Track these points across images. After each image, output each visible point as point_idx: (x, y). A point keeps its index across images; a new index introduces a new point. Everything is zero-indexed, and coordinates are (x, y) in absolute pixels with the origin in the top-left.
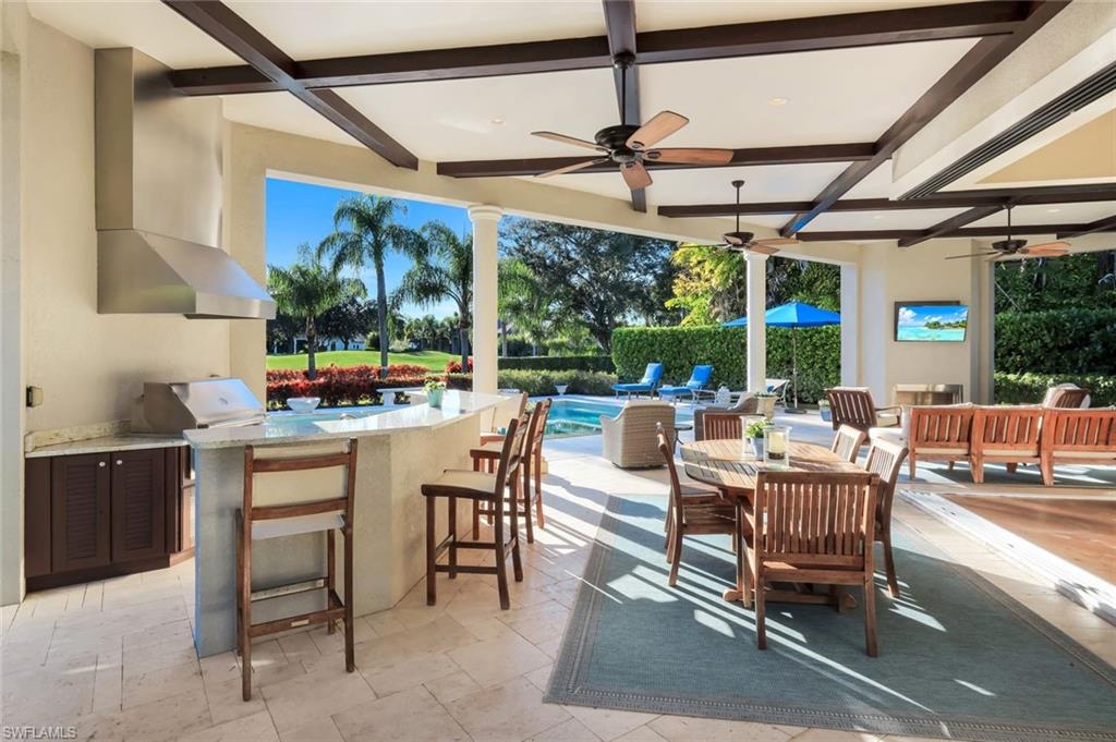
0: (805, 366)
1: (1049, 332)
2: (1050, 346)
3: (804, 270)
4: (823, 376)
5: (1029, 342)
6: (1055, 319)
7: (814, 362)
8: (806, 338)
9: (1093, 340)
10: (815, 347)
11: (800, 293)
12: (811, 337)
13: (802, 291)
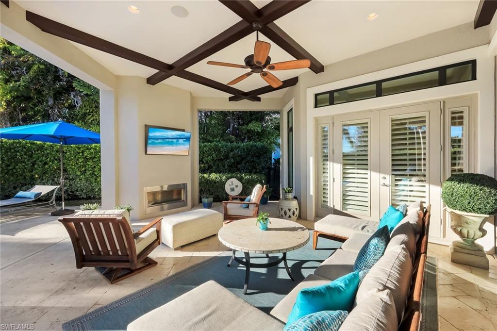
0: (79, 173)
1: (215, 152)
2: (215, 159)
3: (78, 106)
4: (93, 180)
5: (207, 157)
6: (217, 146)
7: (85, 170)
8: (79, 153)
9: (230, 156)
10: (86, 159)
11: (76, 122)
12: (83, 152)
13: (78, 122)
